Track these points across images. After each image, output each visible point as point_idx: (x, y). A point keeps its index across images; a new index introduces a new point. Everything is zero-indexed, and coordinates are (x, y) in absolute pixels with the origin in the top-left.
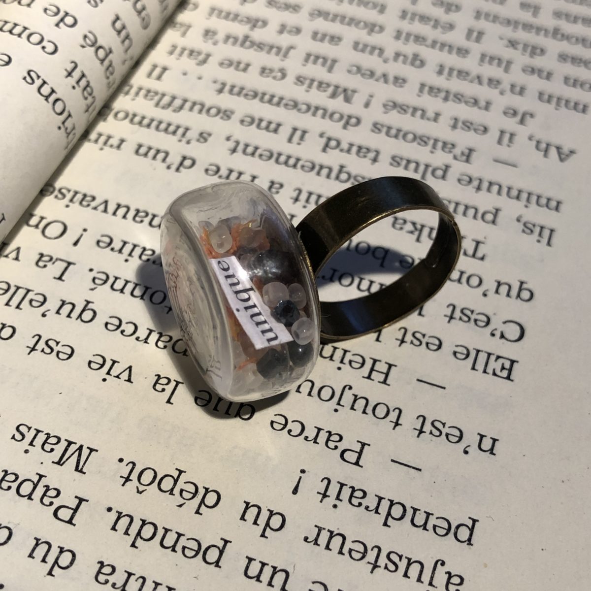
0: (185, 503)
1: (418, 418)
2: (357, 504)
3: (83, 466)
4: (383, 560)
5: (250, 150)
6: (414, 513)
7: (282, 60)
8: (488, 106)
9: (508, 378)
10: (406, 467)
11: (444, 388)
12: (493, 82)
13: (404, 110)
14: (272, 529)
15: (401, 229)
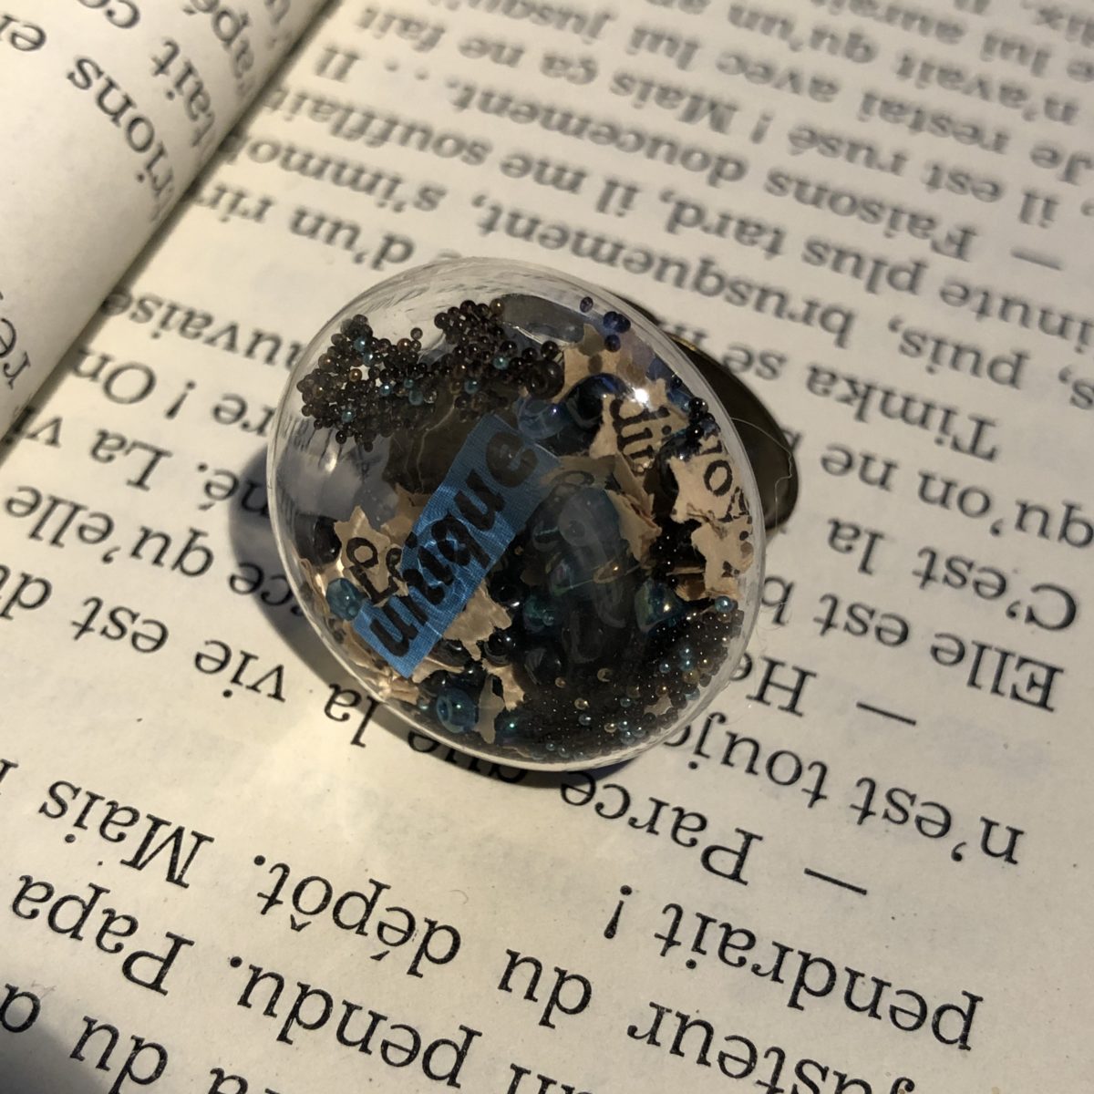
0: (387, 952)
1: (859, 783)
2: (736, 962)
3: (183, 872)
4: (788, 1078)
5: (522, 225)
6: (852, 982)
7: (587, 43)
8: (1000, 142)
10: (837, 886)
11: (912, 722)
12: (1012, 94)
13: (833, 148)
14: (564, 1010)
15: (826, 392)
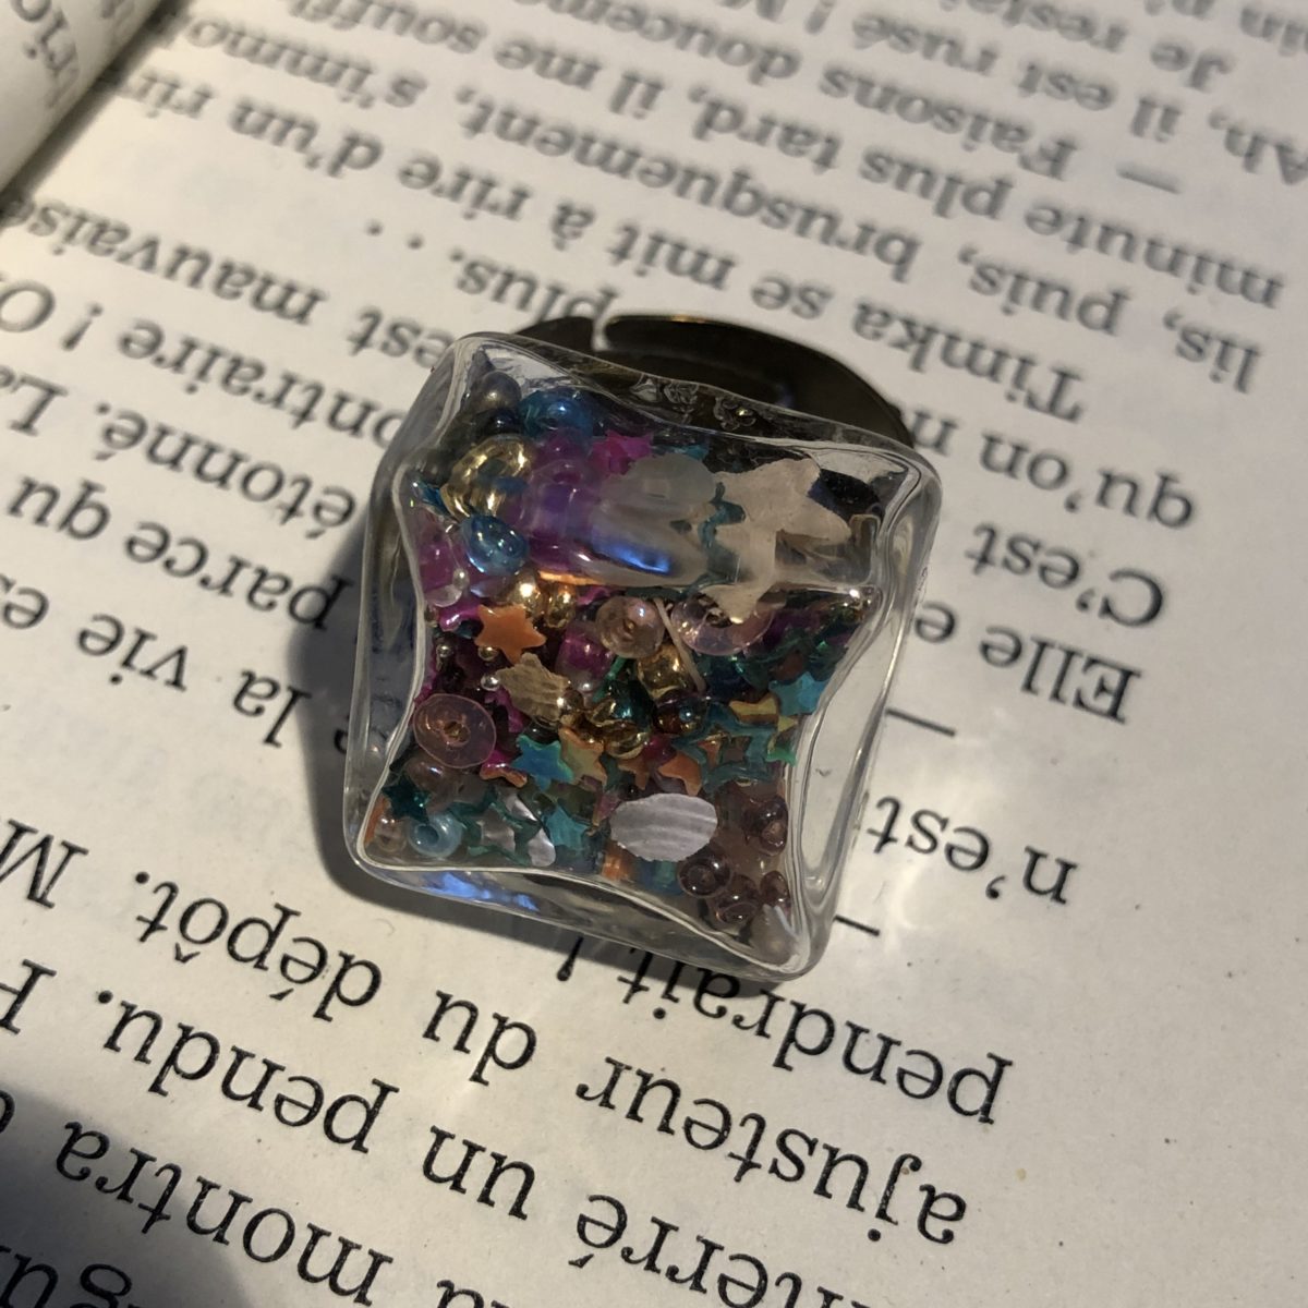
0: (290, 991)
1: (882, 803)
2: (714, 1011)
3: (48, 888)
4: (767, 1151)
5: (516, 124)
6: (854, 1039)
8: (1114, 38)
9: (1113, 713)
10: (844, 925)
11: (950, 733)
13: (906, 41)
14: (500, 1063)
15: (877, 336)
